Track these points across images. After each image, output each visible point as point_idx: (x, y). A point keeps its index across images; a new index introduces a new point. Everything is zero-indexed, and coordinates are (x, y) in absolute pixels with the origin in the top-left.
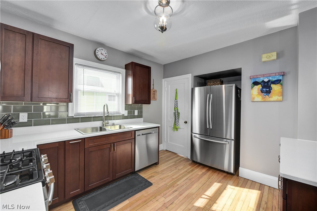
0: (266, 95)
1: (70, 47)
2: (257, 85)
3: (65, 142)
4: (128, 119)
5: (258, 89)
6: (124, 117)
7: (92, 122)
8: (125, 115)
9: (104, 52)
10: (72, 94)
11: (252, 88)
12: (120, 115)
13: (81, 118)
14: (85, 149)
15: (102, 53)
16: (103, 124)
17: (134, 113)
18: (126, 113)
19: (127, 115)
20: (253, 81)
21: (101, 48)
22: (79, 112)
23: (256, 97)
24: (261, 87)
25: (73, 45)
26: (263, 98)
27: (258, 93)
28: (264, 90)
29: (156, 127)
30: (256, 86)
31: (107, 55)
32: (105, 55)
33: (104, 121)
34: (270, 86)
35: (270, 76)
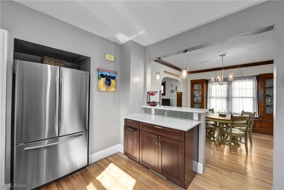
0: (108, 86)
5: (104, 80)
11: (100, 79)
20: (100, 73)
23: (102, 87)
24: (105, 80)
26: (107, 89)
27: (104, 85)
28: (107, 82)
30: (102, 78)
34: (110, 80)
35: (110, 73)
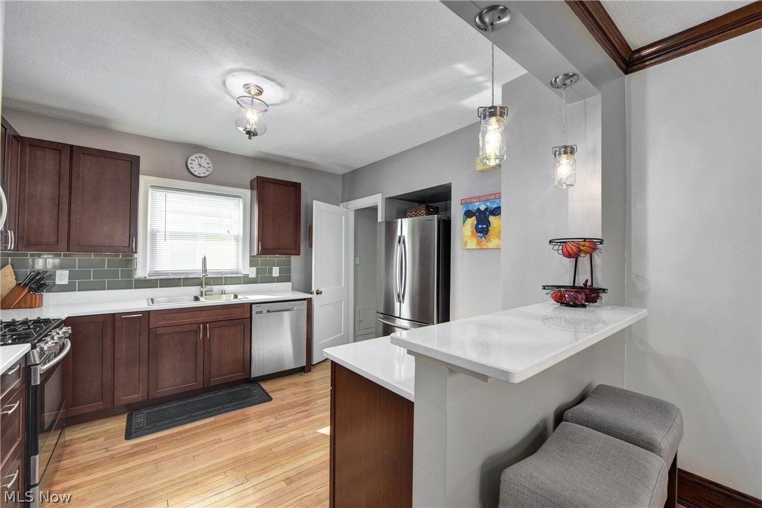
0: (483, 236)
1: (133, 162)
2: (470, 217)
3: (114, 315)
4: (258, 283)
5: (472, 224)
6: (247, 280)
7: (182, 288)
8: (250, 276)
9: (205, 161)
10: (136, 239)
11: (464, 222)
12: (240, 275)
13: (160, 279)
14: (149, 330)
15: (200, 164)
16: (202, 292)
17: (271, 272)
18: (252, 272)
19: (255, 276)
21: (198, 155)
22: (157, 270)
23: (469, 241)
24: (476, 222)
25: (139, 157)
26: (479, 243)
27: (472, 232)
28: (480, 226)
29: (304, 299)
31: (210, 165)
32: (207, 166)
33: (204, 286)
34: (488, 220)
35: (488, 200)
